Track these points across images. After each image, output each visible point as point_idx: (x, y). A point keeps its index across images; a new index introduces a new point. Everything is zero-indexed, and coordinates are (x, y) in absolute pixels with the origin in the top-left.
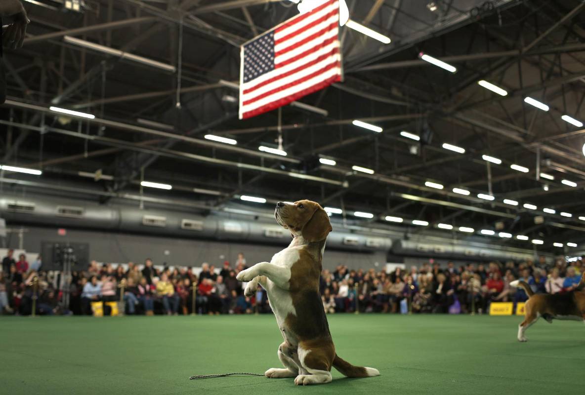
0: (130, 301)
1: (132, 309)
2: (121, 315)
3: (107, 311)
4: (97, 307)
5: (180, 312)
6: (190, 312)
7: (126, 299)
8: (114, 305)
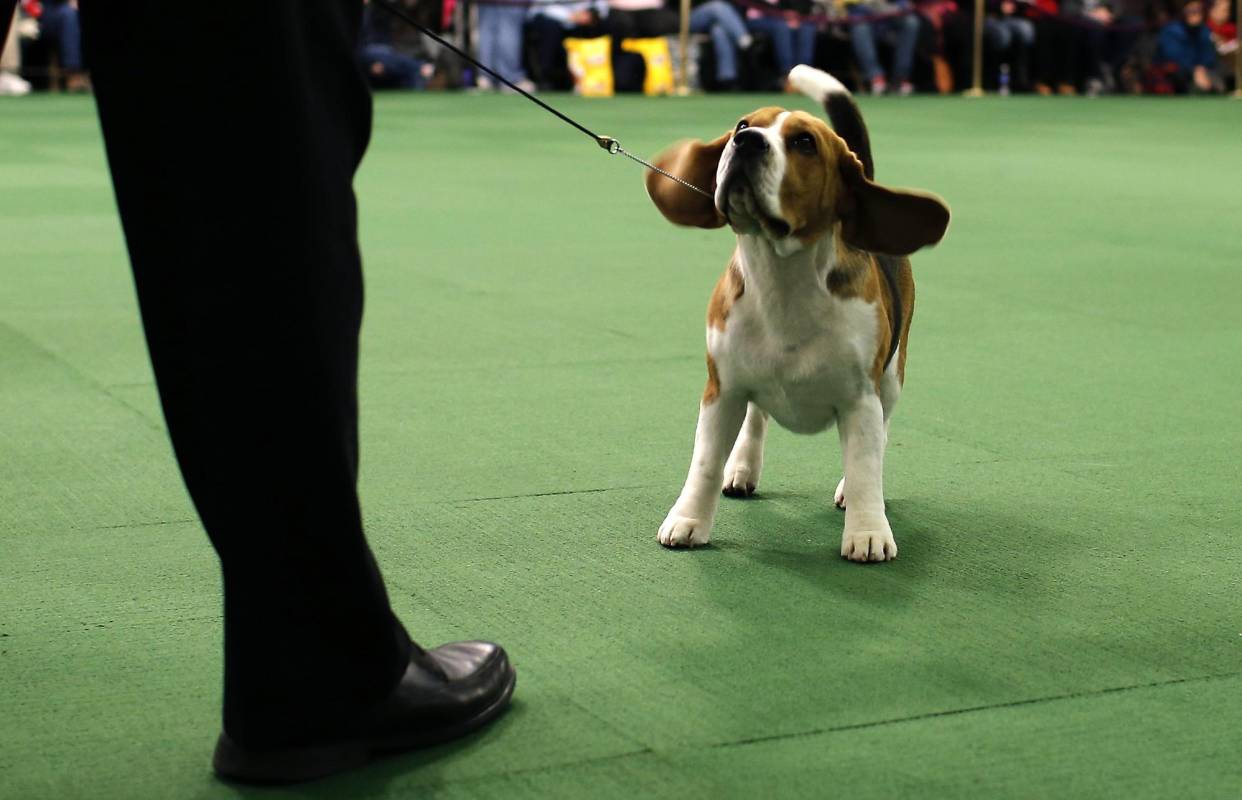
0: (718, 32)
1: (727, 70)
2: (684, 91)
3: (629, 75)
4: (590, 59)
5: (924, 84)
6: (961, 84)
7: (704, 28)
8: (654, 51)
